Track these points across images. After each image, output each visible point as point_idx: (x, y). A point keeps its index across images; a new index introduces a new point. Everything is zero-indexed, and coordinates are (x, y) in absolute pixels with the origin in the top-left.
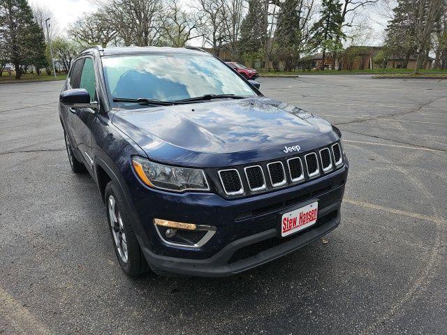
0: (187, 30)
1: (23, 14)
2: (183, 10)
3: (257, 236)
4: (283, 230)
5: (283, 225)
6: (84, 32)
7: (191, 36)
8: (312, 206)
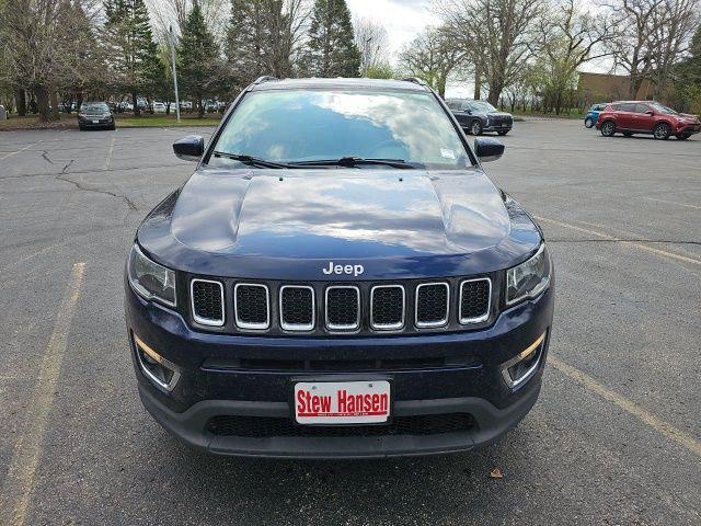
0: (585, 44)
1: (341, 33)
2: (583, 11)
3: (250, 405)
4: (297, 412)
5: (297, 403)
6: (422, 54)
7: (591, 55)
8: (371, 386)
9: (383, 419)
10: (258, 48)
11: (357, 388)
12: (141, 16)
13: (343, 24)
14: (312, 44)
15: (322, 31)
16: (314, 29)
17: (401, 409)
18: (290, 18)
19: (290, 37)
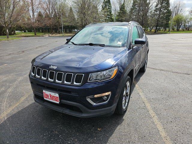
4: (44, 97)
8: (55, 94)
9: (58, 103)
10: (139, 13)
11: (53, 94)
12: (110, 7)
13: (166, 3)
14: (156, 11)
15: (159, 6)
16: (157, 6)
17: (62, 102)
18: (149, 3)
19: (148, 8)
